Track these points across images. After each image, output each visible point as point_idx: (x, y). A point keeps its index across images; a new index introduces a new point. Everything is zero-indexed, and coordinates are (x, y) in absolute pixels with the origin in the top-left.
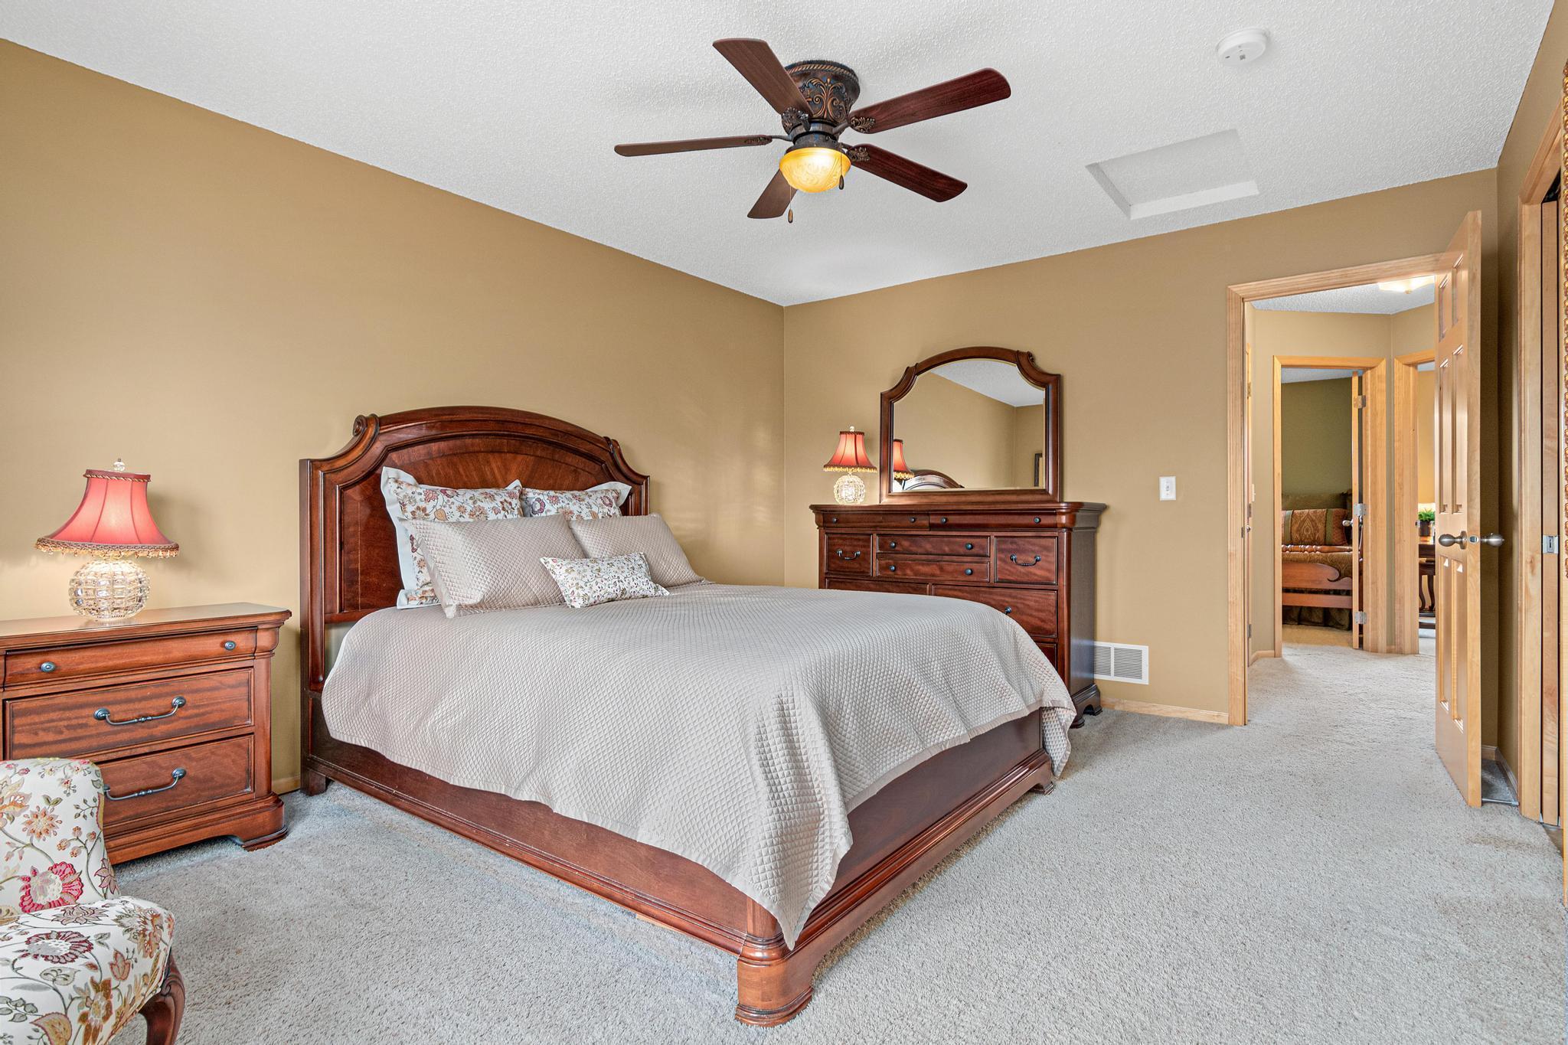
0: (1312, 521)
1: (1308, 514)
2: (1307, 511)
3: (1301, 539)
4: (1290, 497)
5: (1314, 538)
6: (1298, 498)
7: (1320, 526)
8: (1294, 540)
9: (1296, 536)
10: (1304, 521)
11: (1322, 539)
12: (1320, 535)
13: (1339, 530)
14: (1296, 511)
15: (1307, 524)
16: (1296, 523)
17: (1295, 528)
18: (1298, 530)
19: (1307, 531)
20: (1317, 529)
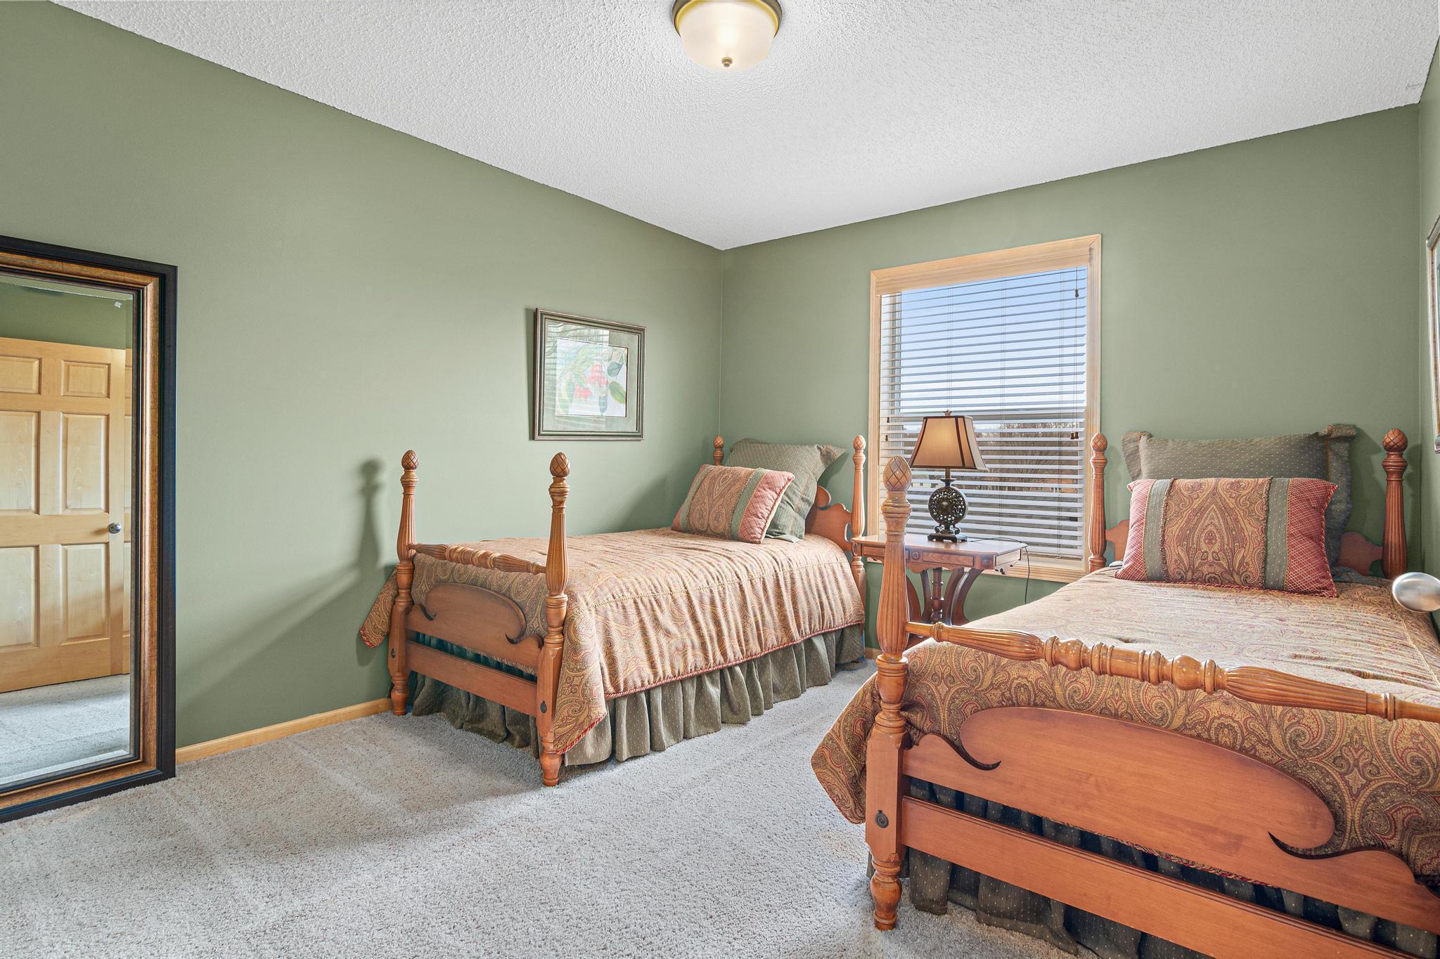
0: (1225, 510)
1: (1215, 492)
2: (1213, 480)
3: (1192, 563)
4: (1170, 443)
5: (1231, 564)
6: (1190, 445)
7: (1251, 529)
8: (1172, 567)
9: (1176, 552)
10: (1201, 511)
11: (1254, 569)
12: (1248, 556)
13: (1309, 544)
14: (1181, 482)
15: (1213, 519)
16: (1179, 514)
17: (1174, 530)
18: (1184, 538)
19: (1210, 539)
20: (1238, 538)
